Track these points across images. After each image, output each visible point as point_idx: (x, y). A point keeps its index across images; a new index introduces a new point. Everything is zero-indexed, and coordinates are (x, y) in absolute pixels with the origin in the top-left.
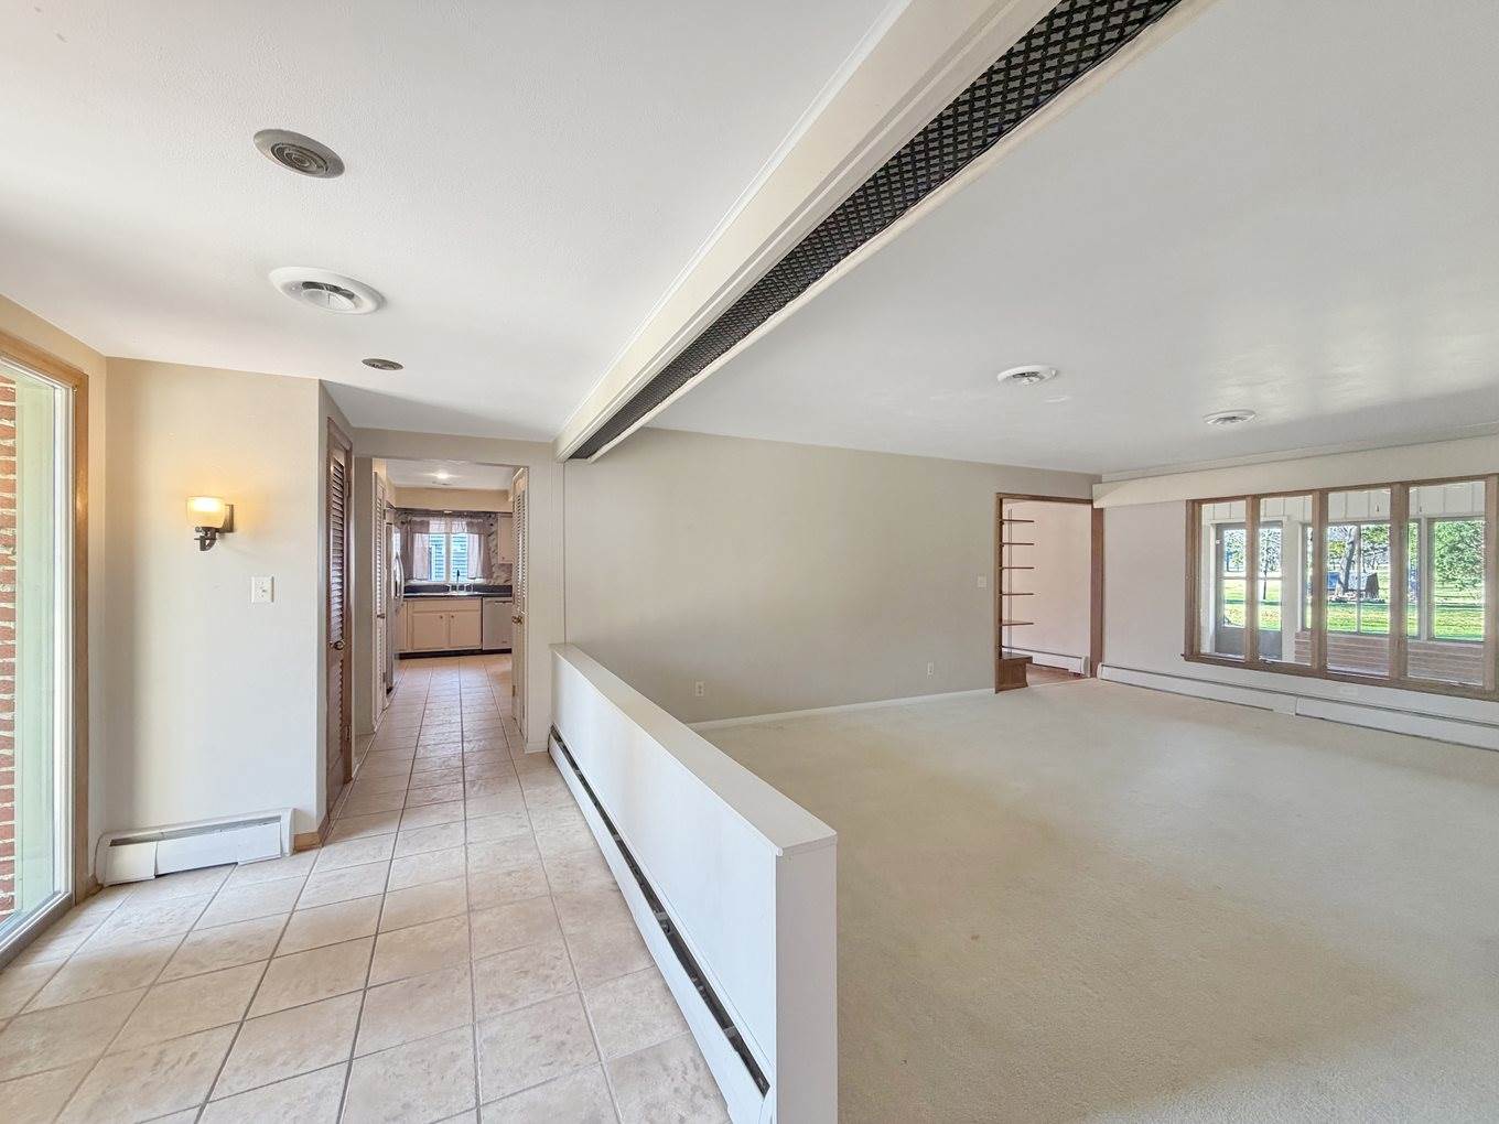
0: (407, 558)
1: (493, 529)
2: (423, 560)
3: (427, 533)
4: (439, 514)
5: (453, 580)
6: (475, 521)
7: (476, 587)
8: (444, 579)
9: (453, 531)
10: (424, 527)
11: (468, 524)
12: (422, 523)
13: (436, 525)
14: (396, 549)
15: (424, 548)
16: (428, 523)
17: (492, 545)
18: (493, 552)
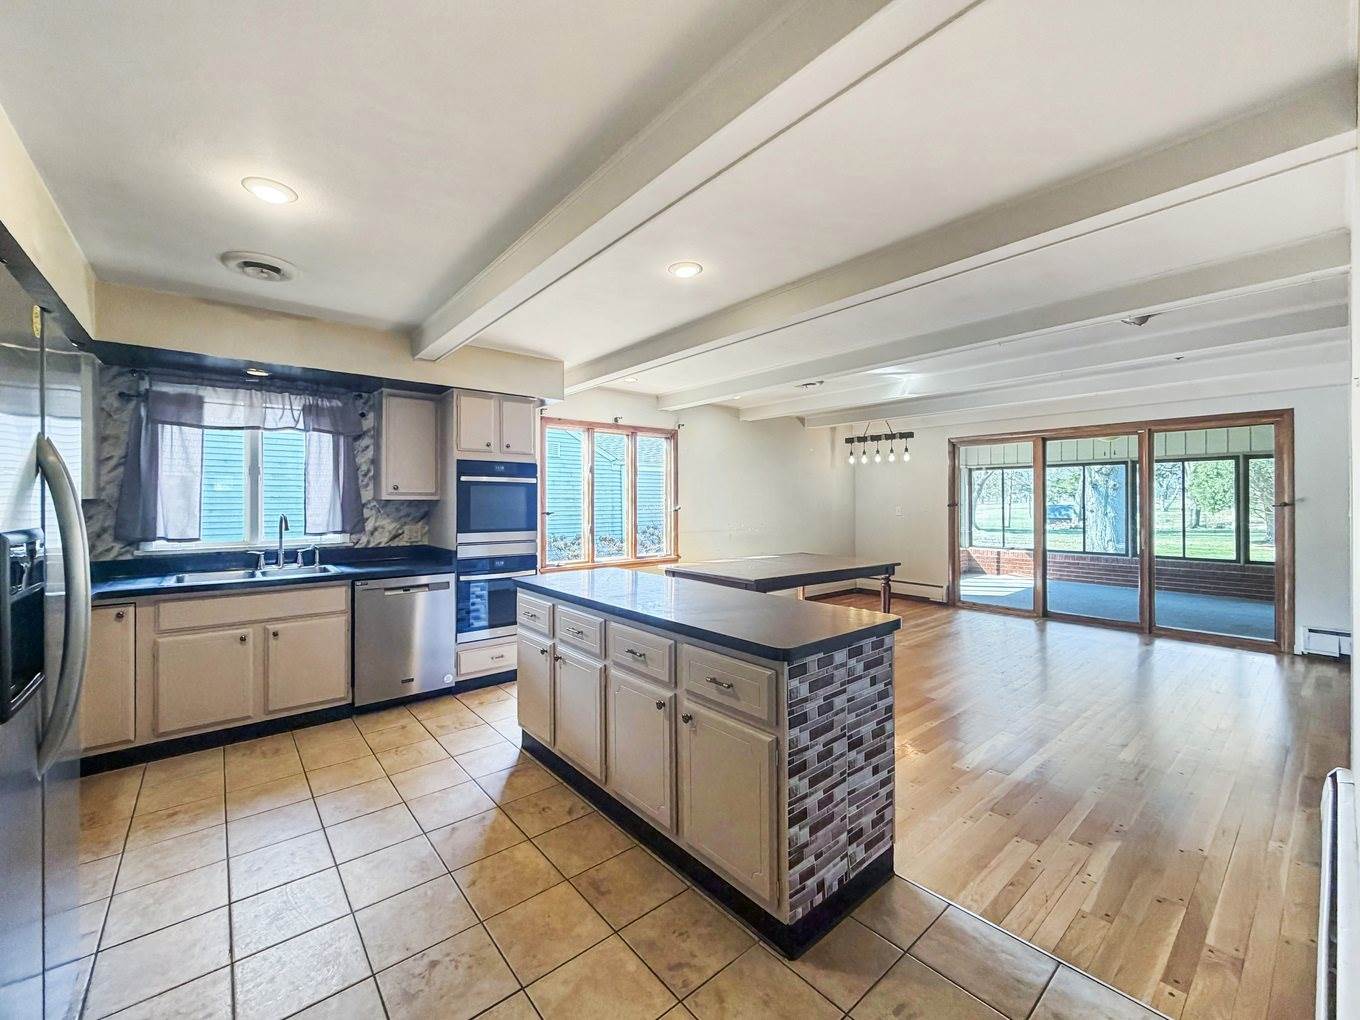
1: (367, 423)
2: (186, 492)
3: (198, 426)
4: (233, 377)
5: (267, 540)
6: (325, 400)
7: (329, 555)
8: (245, 534)
9: (269, 424)
10: (189, 412)
11: (307, 410)
13: (217, 406)
15: (186, 461)
16: (201, 399)
17: (363, 460)
18: (365, 475)
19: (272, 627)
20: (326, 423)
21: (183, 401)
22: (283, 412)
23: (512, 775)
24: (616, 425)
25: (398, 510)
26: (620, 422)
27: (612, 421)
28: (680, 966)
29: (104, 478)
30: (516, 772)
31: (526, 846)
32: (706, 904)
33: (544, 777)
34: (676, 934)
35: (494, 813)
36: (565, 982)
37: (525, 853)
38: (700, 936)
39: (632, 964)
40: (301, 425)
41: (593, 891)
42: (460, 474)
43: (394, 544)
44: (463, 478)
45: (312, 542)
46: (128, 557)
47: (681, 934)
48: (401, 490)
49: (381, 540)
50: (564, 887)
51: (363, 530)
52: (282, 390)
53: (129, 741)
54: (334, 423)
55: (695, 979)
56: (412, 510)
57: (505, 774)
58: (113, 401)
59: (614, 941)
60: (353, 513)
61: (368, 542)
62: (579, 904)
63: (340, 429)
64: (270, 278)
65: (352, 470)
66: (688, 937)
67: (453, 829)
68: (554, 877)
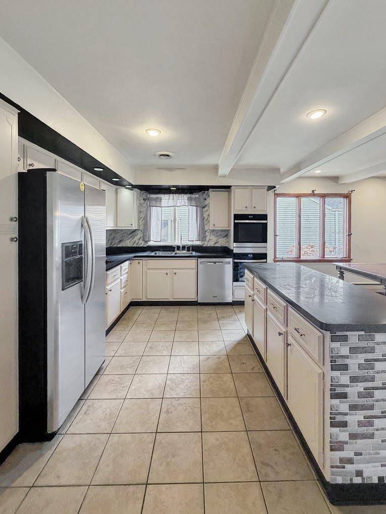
1: (207, 202)
3: (160, 206)
4: (166, 190)
7: (194, 249)
15: (158, 218)
17: (205, 215)
18: (206, 221)
19: (175, 271)
20: (193, 203)
21: (157, 198)
22: (182, 200)
23: (238, 344)
24: (313, 194)
25: (217, 233)
26: (315, 192)
27: (311, 192)
28: (267, 465)
29: (141, 223)
30: (240, 343)
31: (229, 376)
32: (296, 443)
33: (250, 350)
34: (273, 448)
35: (225, 357)
36: (217, 440)
37: (228, 378)
38: (284, 458)
39: (246, 449)
40: (187, 204)
41: (246, 408)
42: (235, 220)
43: (215, 245)
44: (236, 221)
45: (190, 243)
46: (145, 246)
47: (276, 450)
48: (215, 226)
49: (211, 244)
50: (235, 400)
51: (205, 240)
52: (181, 193)
53: (141, 299)
54: (196, 203)
55: (272, 477)
56: (222, 233)
57: (235, 343)
58: (142, 200)
59: (243, 434)
60: (202, 234)
61: (207, 244)
62: (238, 410)
63: (198, 205)
64: (167, 159)
65: (202, 219)
66: (279, 453)
67: (208, 358)
68: (234, 394)
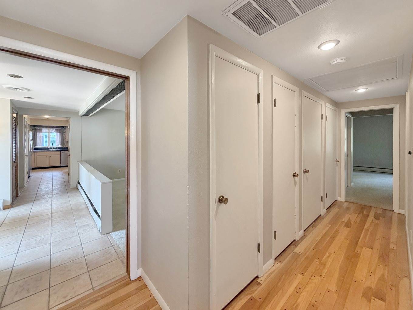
0: (34, 139)
1: (65, 131)
2: (40, 140)
3: (42, 132)
4: (46, 127)
5: (51, 146)
6: (59, 129)
7: (59, 148)
8: (48, 146)
9: (51, 132)
10: (41, 131)
11: (56, 130)
12: (40, 129)
13: (44, 130)
14: (31, 137)
15: (40, 137)
16: (42, 129)
17: (64, 136)
19: (50, 156)
22: (53, 130)
45: (57, 146)
52: (52, 128)
60: (63, 143)
63: (61, 132)
